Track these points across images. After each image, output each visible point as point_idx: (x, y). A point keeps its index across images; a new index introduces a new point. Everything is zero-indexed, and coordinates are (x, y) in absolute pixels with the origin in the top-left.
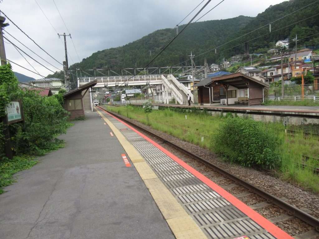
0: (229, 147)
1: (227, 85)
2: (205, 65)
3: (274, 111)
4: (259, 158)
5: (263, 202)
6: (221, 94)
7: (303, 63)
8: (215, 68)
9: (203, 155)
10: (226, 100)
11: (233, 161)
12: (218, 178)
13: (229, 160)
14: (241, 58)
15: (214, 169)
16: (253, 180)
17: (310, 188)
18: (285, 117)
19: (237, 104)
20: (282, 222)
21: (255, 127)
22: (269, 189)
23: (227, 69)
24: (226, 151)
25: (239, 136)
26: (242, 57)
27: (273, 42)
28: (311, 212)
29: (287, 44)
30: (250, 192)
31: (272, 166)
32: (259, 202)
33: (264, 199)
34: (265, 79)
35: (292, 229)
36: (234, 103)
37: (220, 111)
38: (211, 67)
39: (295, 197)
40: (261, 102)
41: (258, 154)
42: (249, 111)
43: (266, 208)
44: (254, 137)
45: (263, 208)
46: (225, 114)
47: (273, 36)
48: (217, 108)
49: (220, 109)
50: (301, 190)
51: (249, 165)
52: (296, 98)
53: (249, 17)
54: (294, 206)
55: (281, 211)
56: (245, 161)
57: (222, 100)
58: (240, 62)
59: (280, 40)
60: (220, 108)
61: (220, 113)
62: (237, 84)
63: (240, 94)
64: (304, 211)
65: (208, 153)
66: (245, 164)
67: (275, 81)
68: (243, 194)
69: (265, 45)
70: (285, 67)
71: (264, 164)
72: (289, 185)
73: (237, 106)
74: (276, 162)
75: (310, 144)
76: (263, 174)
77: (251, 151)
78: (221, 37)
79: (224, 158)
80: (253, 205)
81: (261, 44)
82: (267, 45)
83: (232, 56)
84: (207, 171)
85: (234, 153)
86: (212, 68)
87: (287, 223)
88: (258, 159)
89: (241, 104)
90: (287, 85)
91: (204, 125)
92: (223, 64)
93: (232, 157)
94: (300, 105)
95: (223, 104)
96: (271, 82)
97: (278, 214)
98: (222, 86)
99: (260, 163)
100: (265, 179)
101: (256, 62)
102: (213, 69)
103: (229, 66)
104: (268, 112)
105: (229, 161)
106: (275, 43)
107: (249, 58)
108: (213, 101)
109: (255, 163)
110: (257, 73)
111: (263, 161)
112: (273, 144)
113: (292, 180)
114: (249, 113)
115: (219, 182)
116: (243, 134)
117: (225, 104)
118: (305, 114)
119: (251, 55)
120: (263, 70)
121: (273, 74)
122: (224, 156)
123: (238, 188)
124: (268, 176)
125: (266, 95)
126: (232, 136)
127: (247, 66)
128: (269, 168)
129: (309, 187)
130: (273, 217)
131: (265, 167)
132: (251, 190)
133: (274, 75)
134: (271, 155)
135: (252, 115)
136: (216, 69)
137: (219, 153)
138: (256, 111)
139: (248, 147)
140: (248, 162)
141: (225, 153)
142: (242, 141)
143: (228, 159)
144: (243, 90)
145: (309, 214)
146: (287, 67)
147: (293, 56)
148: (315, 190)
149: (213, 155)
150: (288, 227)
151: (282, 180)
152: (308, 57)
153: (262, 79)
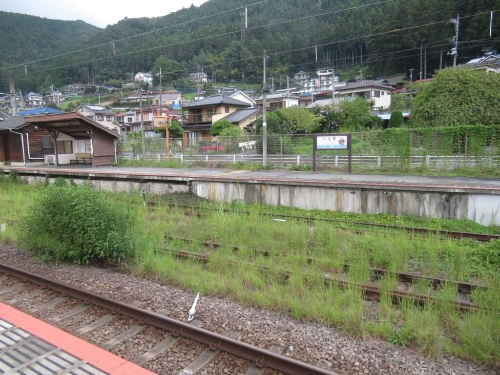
0: (53, 235)
1: (55, 132)
2: (11, 92)
3: (131, 175)
4: (101, 248)
5: (106, 316)
6: (44, 147)
7: (170, 109)
8: (36, 101)
9: (5, 256)
10: (54, 157)
11: (60, 259)
12: (31, 293)
13: (53, 258)
14: (82, 89)
15: (24, 279)
16: (92, 284)
17: (170, 280)
18: (144, 184)
19: (74, 164)
20: (131, 337)
21: (94, 199)
22: (117, 293)
23: (59, 105)
24: (47, 244)
25: (70, 215)
26: (85, 87)
27: (131, 72)
28: (169, 312)
29: (150, 79)
30: (86, 305)
31: (122, 258)
32: (100, 317)
33: (108, 310)
34: (120, 127)
35: (144, 343)
36: (69, 162)
37: (43, 175)
38: (28, 99)
39: (150, 297)
40: (112, 161)
41: (100, 242)
42: (94, 175)
43: (109, 323)
44: (93, 216)
45: (104, 325)
46: (52, 181)
47: (131, 63)
48: (38, 171)
49: (42, 173)
50: (159, 285)
51: (87, 262)
52: (161, 156)
53: (94, 27)
54: (149, 311)
55: (131, 322)
56: (80, 256)
57: (47, 157)
58: (80, 97)
59: (140, 71)
60: (43, 170)
61: (43, 179)
62: (74, 130)
63: (79, 148)
64: (161, 313)
65: (15, 251)
66: (81, 261)
67: (134, 131)
68: (74, 310)
69: (120, 76)
70: (147, 112)
71: (110, 256)
72: (145, 282)
73: (74, 167)
74: (127, 251)
75: (174, 219)
76: (108, 272)
77: (89, 239)
78: (46, 48)
79: (43, 257)
80: (89, 324)
81: (113, 73)
82: (123, 76)
83: (68, 83)
84: (10, 284)
85: (61, 246)
86: (30, 99)
87: (137, 338)
88: (100, 250)
89: (81, 164)
90: (151, 138)
91: (10, 201)
92: (52, 95)
93: (57, 253)
94: (165, 167)
95: (50, 164)
96: (130, 132)
97: (127, 327)
98: (46, 131)
99: (104, 256)
100: (111, 278)
101: (107, 99)
102: (31, 101)
103: (61, 100)
104: (121, 177)
105: (54, 261)
106: (134, 75)
107: (95, 91)
108: (30, 158)
109: (96, 256)
110: (109, 116)
111: (108, 251)
112: (122, 224)
113: (149, 274)
114: (92, 178)
115: (32, 300)
116: (76, 212)
117: (53, 164)
118: (169, 179)
119: (98, 87)
120: (118, 113)
121: (131, 121)
122: (44, 253)
123: (66, 303)
124: (116, 274)
125: (119, 151)
126: (57, 218)
127: (92, 103)
128: (117, 262)
129: (168, 279)
130: (119, 334)
131: (112, 261)
132: (88, 301)
133: (134, 121)
134: (119, 241)
135: (98, 181)
136: (38, 102)
137: (35, 249)
138: (103, 176)
139: (85, 233)
140: (85, 258)
141: (46, 247)
142: (74, 224)
143: (51, 258)
144: (84, 141)
145: (166, 315)
146: (151, 112)
147: (157, 97)
148: (176, 281)
149: (24, 254)
150: (139, 342)
151: (136, 276)
152: (177, 102)
153: (116, 126)
